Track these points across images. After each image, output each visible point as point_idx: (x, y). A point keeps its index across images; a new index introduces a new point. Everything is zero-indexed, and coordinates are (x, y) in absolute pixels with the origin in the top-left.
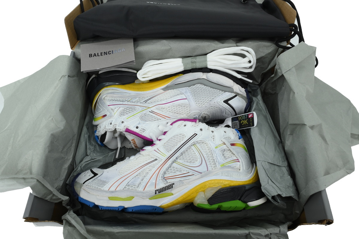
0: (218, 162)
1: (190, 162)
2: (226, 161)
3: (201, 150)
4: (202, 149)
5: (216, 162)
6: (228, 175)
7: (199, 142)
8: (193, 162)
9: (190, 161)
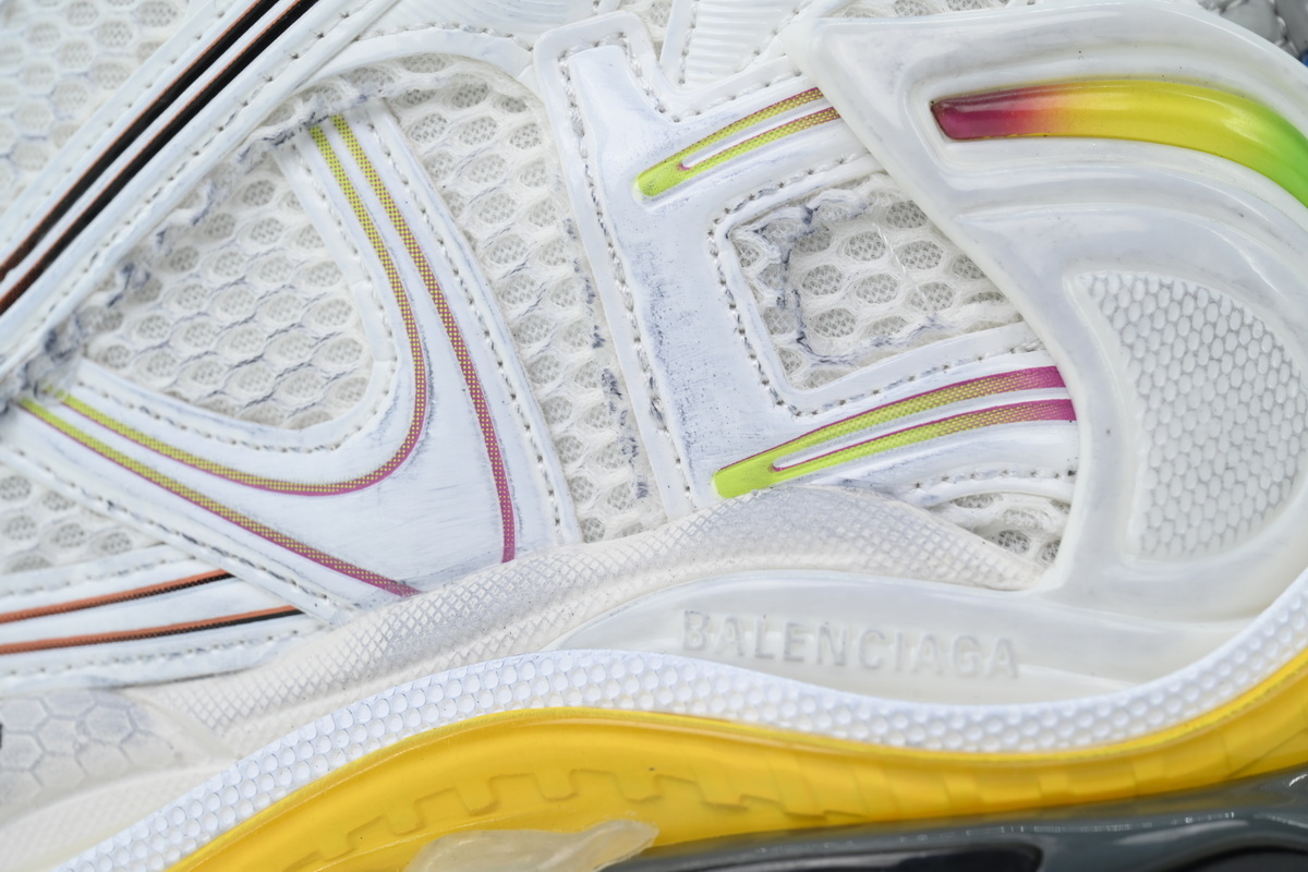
0: (672, 418)
1: (259, 413)
2: (821, 404)
3: (418, 225)
4: (448, 197)
5: (645, 425)
6: (790, 641)
7: (406, 80)
8: (305, 419)
9: (246, 395)
